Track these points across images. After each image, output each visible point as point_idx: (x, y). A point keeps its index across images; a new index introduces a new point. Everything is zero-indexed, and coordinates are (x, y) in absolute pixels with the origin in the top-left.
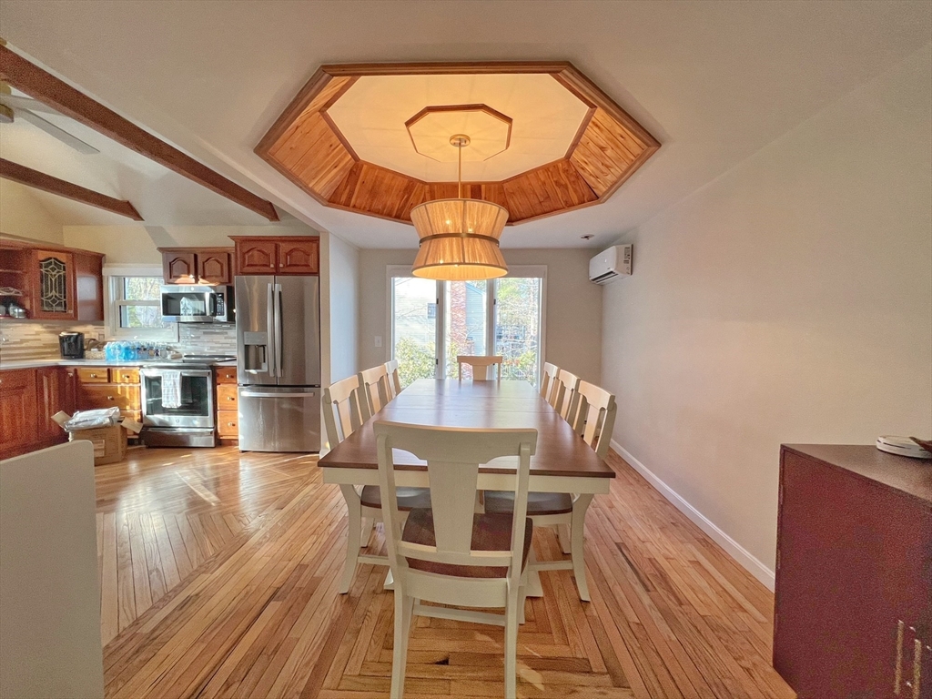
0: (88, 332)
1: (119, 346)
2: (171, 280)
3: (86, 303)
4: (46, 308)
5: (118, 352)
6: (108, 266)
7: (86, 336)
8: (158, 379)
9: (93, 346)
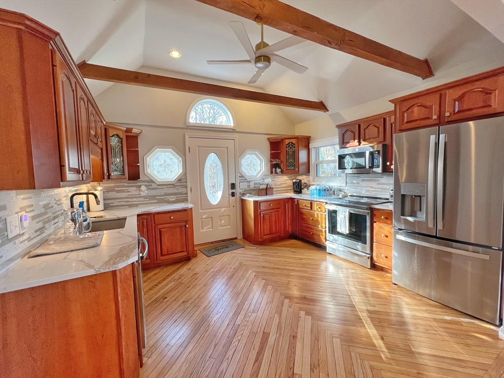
0: (303, 179)
1: (316, 188)
2: (344, 146)
3: (303, 164)
4: (288, 168)
5: (315, 191)
6: (312, 143)
7: (303, 182)
8: (335, 212)
9: (305, 187)
